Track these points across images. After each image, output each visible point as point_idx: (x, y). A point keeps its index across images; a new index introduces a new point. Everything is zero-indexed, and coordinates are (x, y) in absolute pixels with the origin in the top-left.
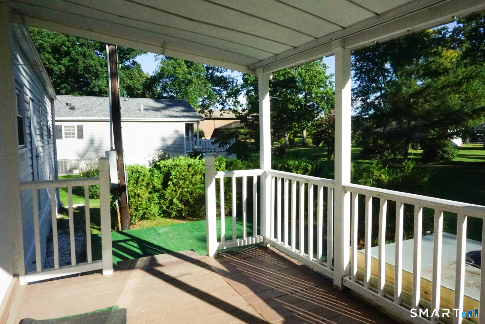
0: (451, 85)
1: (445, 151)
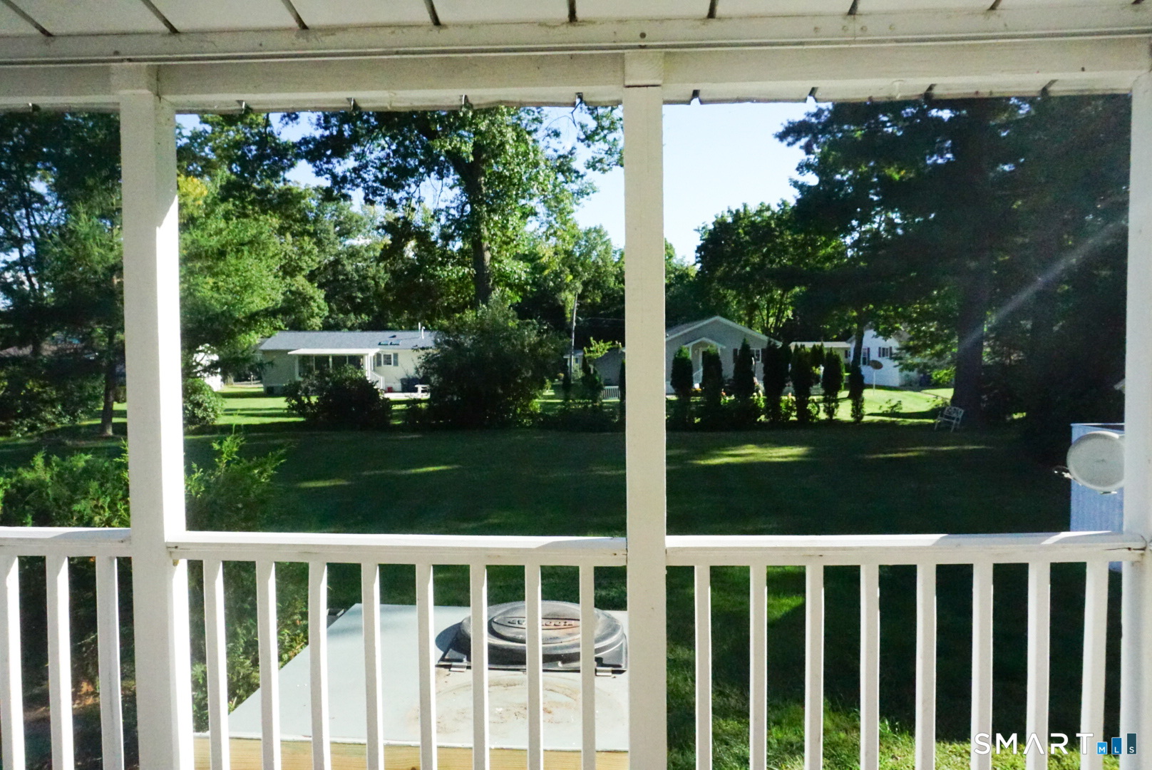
0: (204, 254)
1: (198, 402)
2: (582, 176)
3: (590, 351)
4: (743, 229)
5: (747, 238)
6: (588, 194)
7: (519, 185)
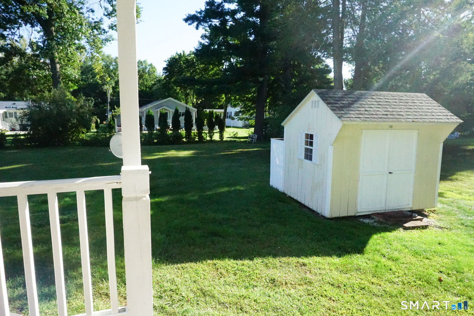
2: (107, 32)
3: (115, 112)
4: (183, 61)
5: (184, 65)
6: (110, 41)
7: (72, 33)
